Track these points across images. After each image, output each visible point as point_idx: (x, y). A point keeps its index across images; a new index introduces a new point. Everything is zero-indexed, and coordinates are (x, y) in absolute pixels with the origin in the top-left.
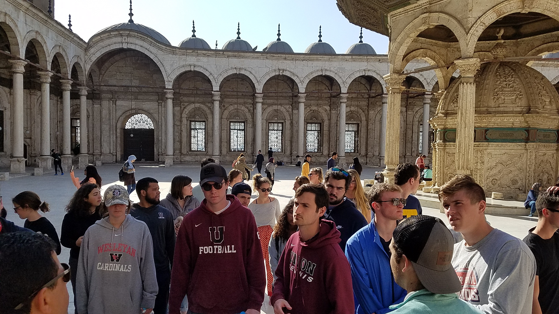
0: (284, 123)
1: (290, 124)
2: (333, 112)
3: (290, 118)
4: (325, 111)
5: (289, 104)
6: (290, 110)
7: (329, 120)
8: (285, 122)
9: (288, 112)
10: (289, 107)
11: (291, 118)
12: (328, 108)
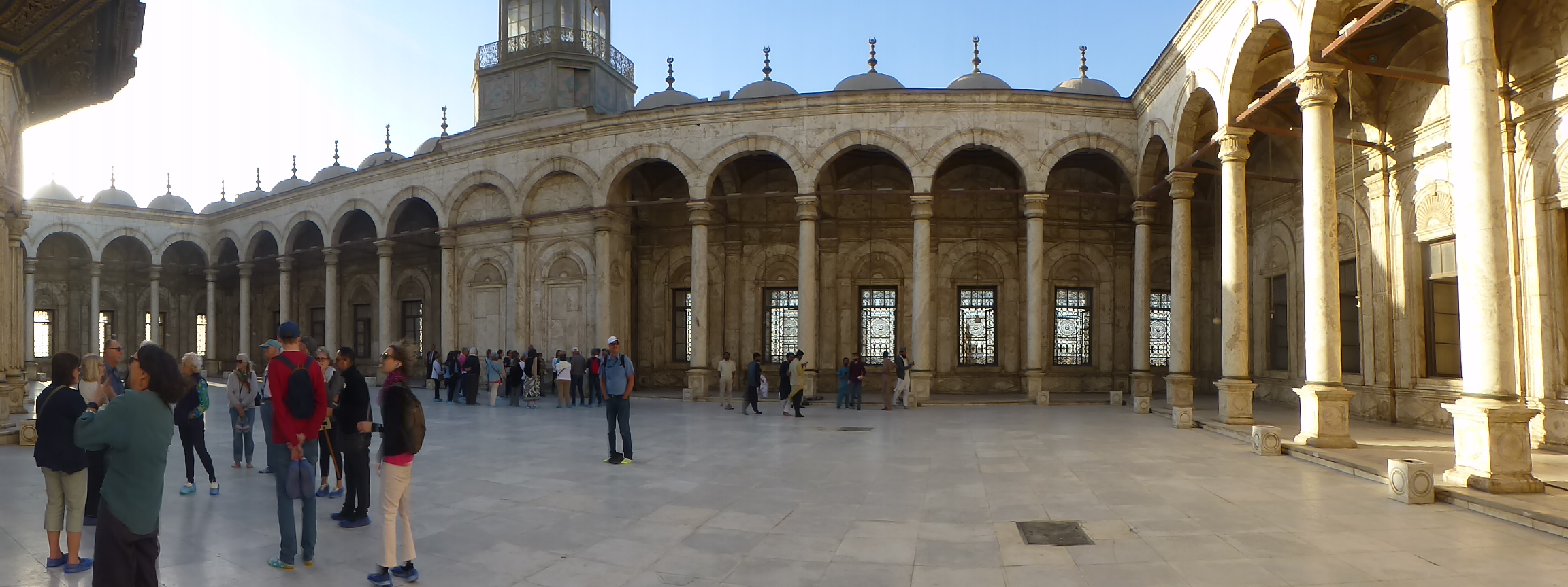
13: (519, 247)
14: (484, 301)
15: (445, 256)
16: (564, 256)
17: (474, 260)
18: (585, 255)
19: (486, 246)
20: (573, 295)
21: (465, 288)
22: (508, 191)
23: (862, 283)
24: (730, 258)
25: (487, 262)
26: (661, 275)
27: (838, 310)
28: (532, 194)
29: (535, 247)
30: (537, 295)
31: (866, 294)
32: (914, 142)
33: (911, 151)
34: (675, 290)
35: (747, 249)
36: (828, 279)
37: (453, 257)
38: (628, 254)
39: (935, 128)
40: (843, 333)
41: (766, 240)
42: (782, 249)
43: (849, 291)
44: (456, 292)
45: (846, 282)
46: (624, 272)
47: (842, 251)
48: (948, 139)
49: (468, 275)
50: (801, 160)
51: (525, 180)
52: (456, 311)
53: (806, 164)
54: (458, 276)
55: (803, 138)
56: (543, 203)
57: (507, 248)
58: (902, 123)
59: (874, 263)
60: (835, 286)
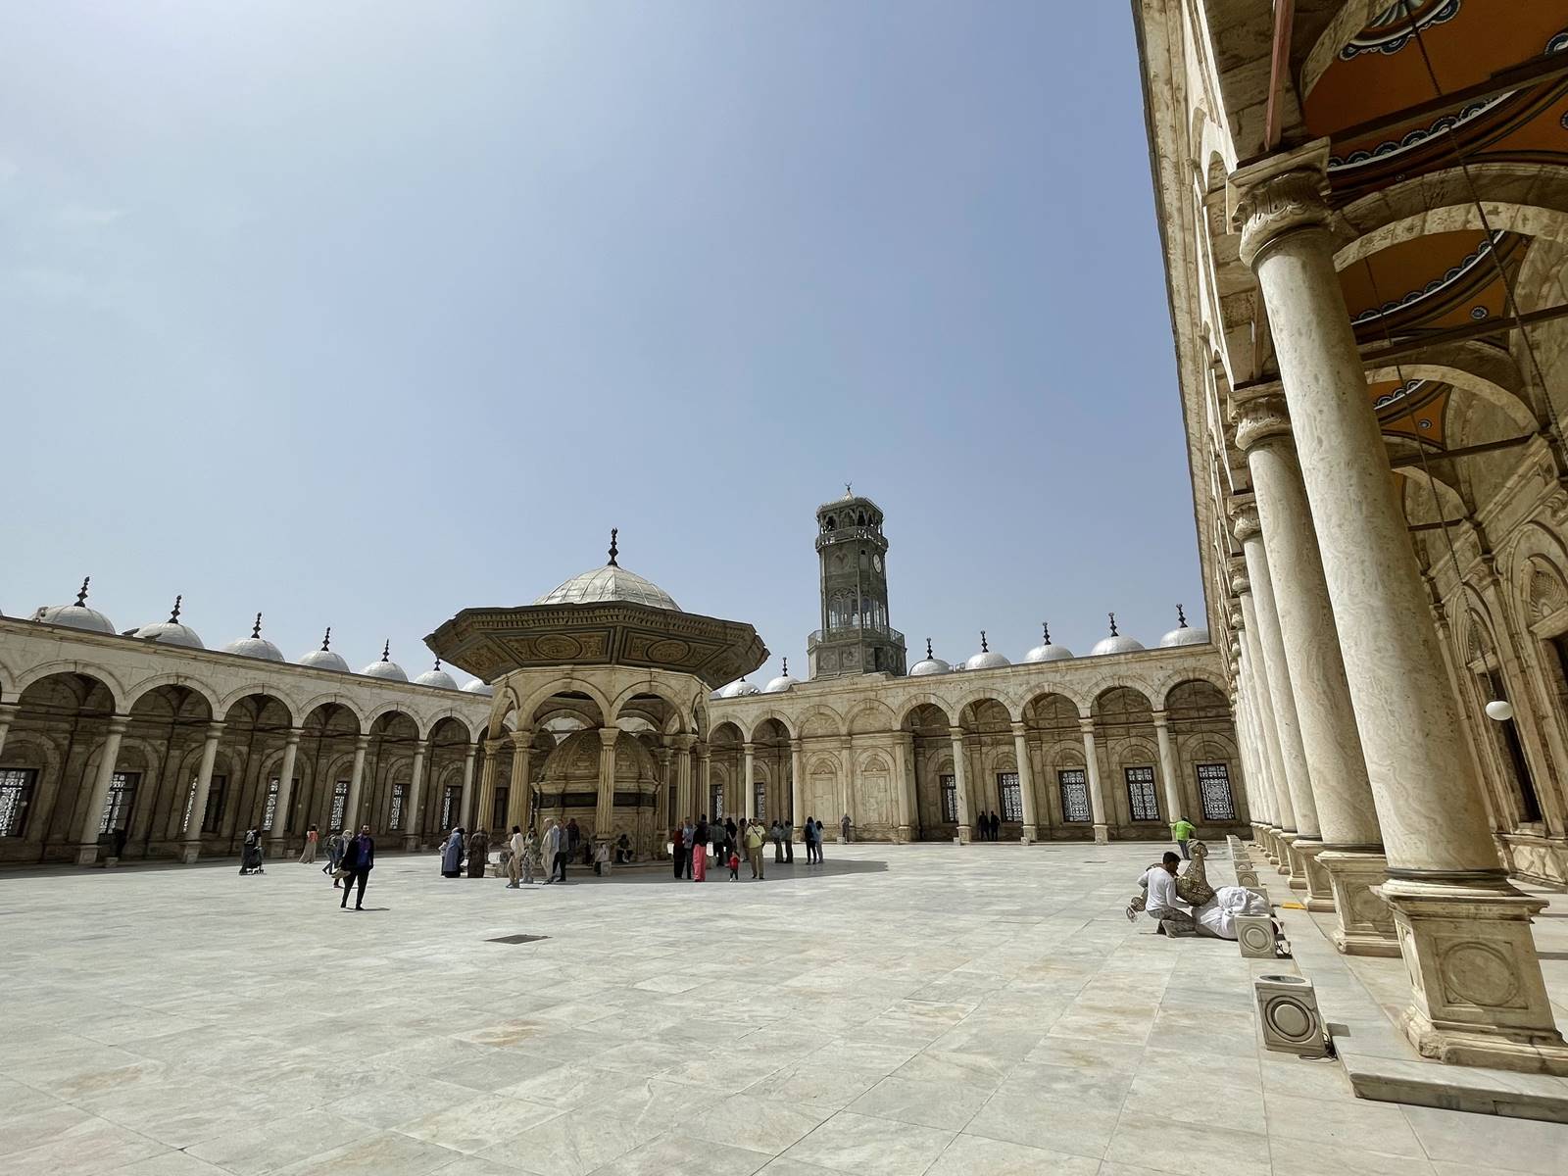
0: (142, 775)
1: (157, 777)
2: (255, 757)
3: (160, 764)
4: (239, 755)
5: (161, 738)
6: (163, 749)
7: (245, 771)
8: (146, 772)
9: (157, 751)
10: (161, 744)
11: (163, 765)
12: (244, 749)
13: (845, 753)
14: (820, 787)
15: (795, 755)
16: (874, 759)
17: (814, 759)
18: (888, 758)
19: (823, 750)
20: (881, 782)
21: (808, 777)
22: (837, 718)
23: (1061, 769)
24: (974, 756)
25: (823, 761)
26: (932, 767)
27: (1046, 787)
28: (852, 722)
29: (856, 752)
30: (858, 783)
31: (1066, 775)
32: (1077, 687)
33: (1076, 693)
34: (941, 776)
35: (984, 750)
36: (1038, 767)
37: (800, 758)
38: (912, 756)
39: (1087, 679)
40: (1052, 802)
41: (996, 743)
42: (1006, 748)
43: (1052, 774)
44: (802, 780)
45: (1049, 769)
46: (911, 767)
47: (1044, 749)
48: (1097, 684)
49: (809, 769)
50: (1012, 702)
51: (848, 713)
52: (802, 791)
53: (1015, 704)
54: (803, 768)
55: (1011, 689)
56: (858, 726)
57: (836, 753)
58: (1067, 678)
59: (1067, 757)
60: (1043, 772)
